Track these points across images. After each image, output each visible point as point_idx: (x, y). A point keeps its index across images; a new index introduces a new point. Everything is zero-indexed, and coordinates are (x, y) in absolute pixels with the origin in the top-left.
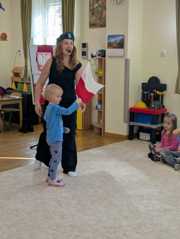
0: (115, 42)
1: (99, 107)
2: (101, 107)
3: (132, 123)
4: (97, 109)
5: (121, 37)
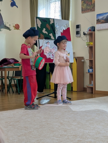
0: (102, 19)
1: (91, 70)
2: (92, 70)
4: (89, 72)
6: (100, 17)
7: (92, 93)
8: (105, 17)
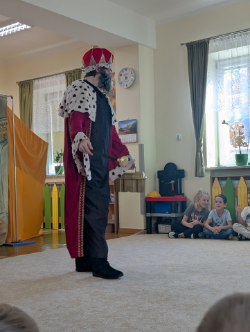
0: (127, 128)
3: (149, 215)
5: (133, 122)
6: (124, 126)
7: (113, 232)
8: (130, 127)
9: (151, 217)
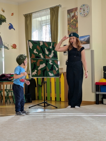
5: (88, 37)
6: (82, 39)
8: (86, 39)
9: (98, 94)
